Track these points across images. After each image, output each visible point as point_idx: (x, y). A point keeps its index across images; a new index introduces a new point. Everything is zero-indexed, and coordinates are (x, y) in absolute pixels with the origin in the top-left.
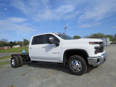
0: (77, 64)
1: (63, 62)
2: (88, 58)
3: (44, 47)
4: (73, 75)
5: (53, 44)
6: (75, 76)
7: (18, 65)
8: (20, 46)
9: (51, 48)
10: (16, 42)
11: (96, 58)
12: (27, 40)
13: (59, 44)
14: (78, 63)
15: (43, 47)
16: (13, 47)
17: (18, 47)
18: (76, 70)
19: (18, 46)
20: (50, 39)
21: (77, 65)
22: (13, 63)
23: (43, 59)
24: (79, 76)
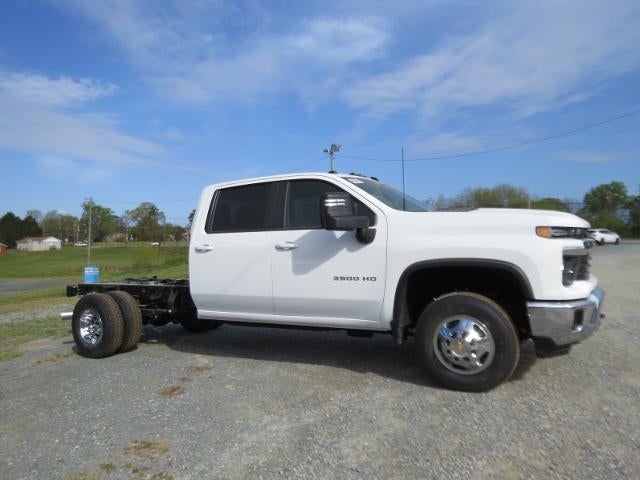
0: (473, 335)
1: (394, 323)
2: (530, 305)
3: (283, 245)
4: (447, 393)
5: (339, 234)
6: (457, 394)
7: (117, 342)
8: (63, 245)
9: (328, 251)
10: (39, 220)
11: (568, 306)
12: (107, 211)
13: (374, 231)
14: (476, 328)
15: (279, 248)
16: (21, 246)
17: (53, 249)
18: (466, 364)
19: (51, 242)
20: (331, 203)
21: (468, 339)
22: (84, 332)
23: (274, 310)
24: (477, 395)
